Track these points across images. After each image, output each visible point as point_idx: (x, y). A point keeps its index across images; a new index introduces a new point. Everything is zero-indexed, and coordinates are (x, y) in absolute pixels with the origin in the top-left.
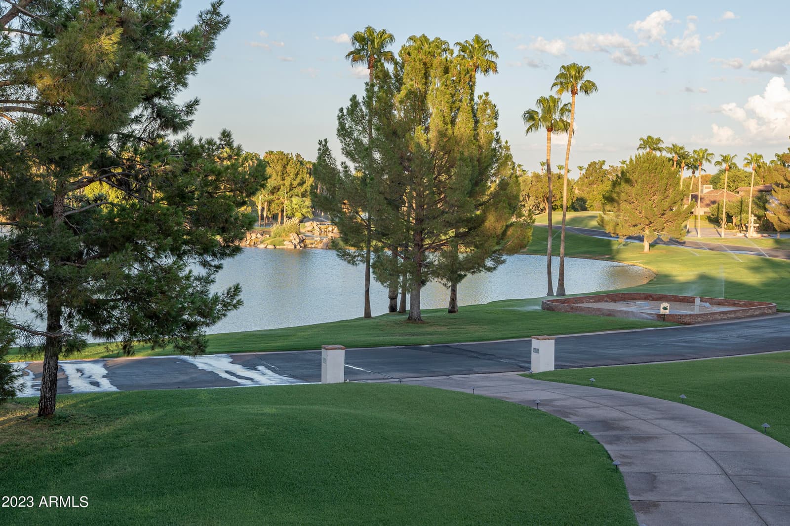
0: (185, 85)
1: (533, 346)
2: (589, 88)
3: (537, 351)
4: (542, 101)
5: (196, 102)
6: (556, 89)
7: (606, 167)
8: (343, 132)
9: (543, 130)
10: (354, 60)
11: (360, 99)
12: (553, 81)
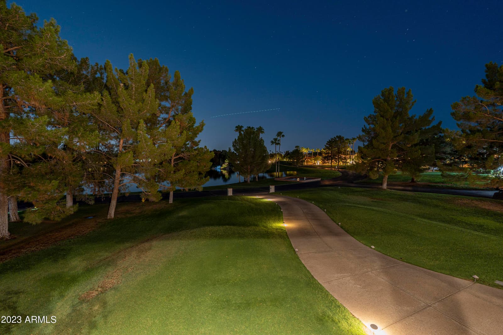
0: (197, 137)
1: (270, 188)
2: (283, 136)
3: (271, 188)
4: (274, 139)
5: (200, 140)
6: (277, 136)
7: (289, 152)
8: (234, 146)
9: (274, 144)
10: (236, 131)
11: (237, 139)
12: (276, 135)
